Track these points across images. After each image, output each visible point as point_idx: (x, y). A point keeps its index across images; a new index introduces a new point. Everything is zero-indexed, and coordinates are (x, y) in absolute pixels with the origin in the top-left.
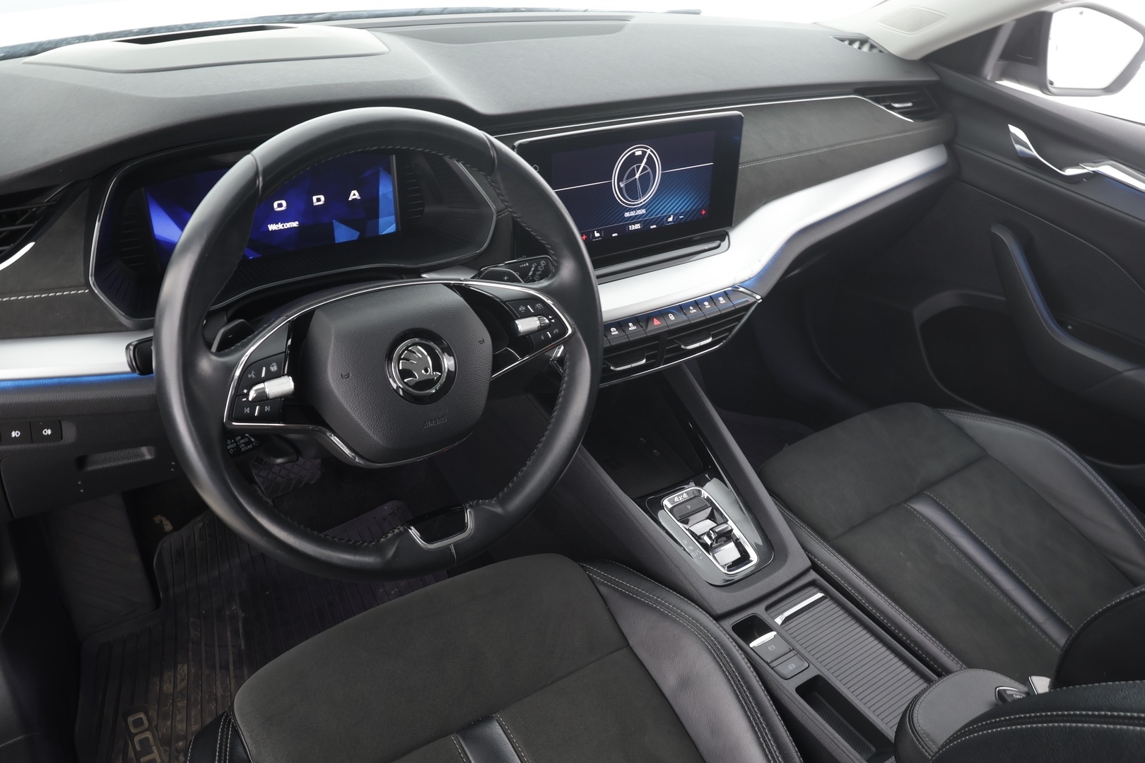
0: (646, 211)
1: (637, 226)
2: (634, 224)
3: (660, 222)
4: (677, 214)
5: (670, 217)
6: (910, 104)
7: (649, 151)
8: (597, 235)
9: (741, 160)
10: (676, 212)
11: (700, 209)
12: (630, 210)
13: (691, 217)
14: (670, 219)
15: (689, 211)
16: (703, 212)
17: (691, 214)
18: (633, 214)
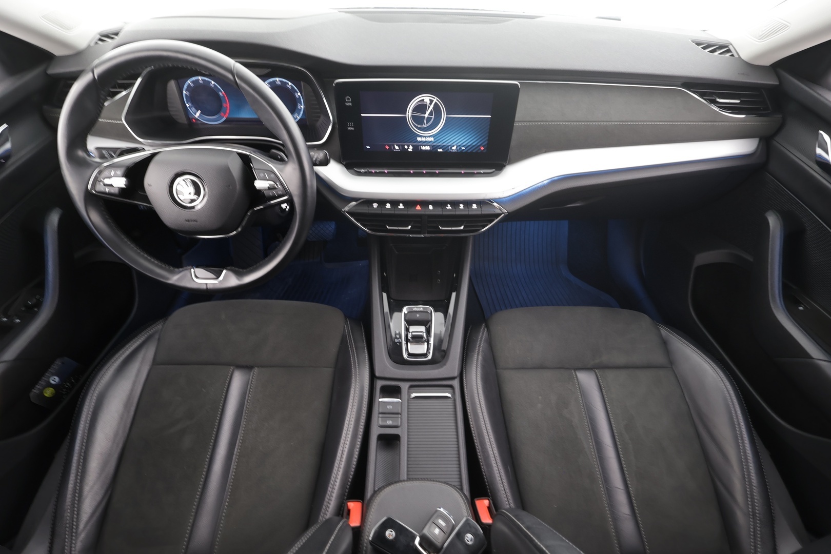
0: (434, 139)
1: (428, 148)
2: (425, 146)
3: (445, 148)
4: (459, 146)
5: (454, 146)
6: (738, 101)
7: (435, 101)
8: (397, 147)
9: (516, 119)
10: (459, 144)
11: (479, 146)
12: (421, 136)
13: (472, 149)
14: (454, 148)
15: (469, 146)
16: (482, 148)
17: (470, 148)
18: (423, 139)
